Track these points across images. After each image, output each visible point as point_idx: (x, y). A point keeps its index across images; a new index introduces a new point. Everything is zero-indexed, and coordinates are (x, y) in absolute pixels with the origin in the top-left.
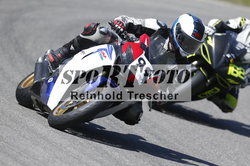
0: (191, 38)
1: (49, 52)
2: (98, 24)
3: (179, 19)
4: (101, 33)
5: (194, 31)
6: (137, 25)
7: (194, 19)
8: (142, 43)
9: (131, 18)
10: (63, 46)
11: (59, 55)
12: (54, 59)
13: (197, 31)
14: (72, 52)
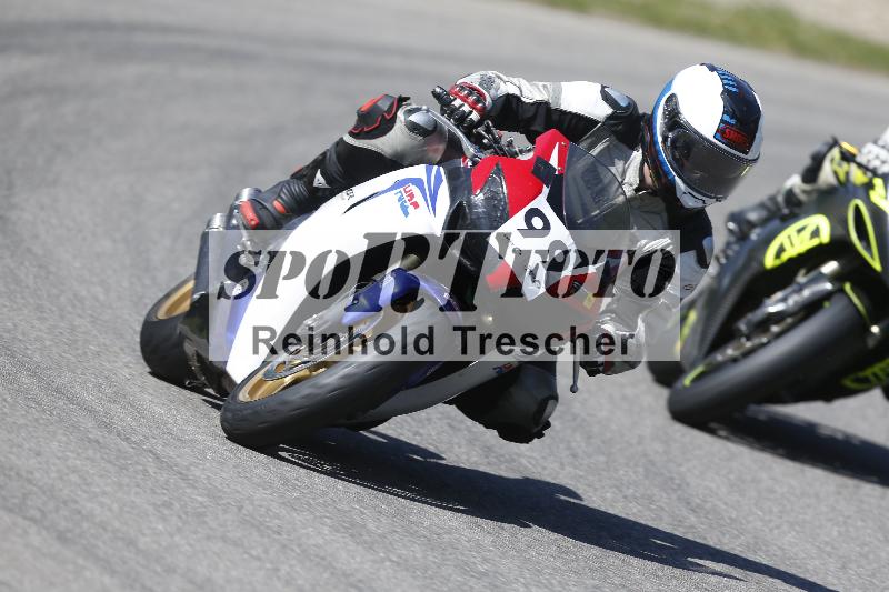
0: (711, 143)
1: (246, 194)
3: (674, 81)
4: (413, 127)
5: (722, 121)
6: (533, 103)
7: (725, 82)
8: (542, 160)
9: (515, 80)
10: (294, 176)
11: (276, 203)
12: (259, 217)
13: (733, 121)
14: (320, 194)
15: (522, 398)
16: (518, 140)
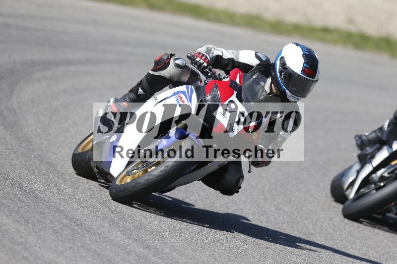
0: (300, 75)
1: (111, 101)
2: (172, 55)
3: (283, 51)
4: (177, 66)
5: (304, 66)
6: (228, 59)
7: (303, 50)
8: (233, 81)
9: (220, 49)
13: (308, 66)
14: (142, 97)
15: (230, 178)
16: (222, 73)
